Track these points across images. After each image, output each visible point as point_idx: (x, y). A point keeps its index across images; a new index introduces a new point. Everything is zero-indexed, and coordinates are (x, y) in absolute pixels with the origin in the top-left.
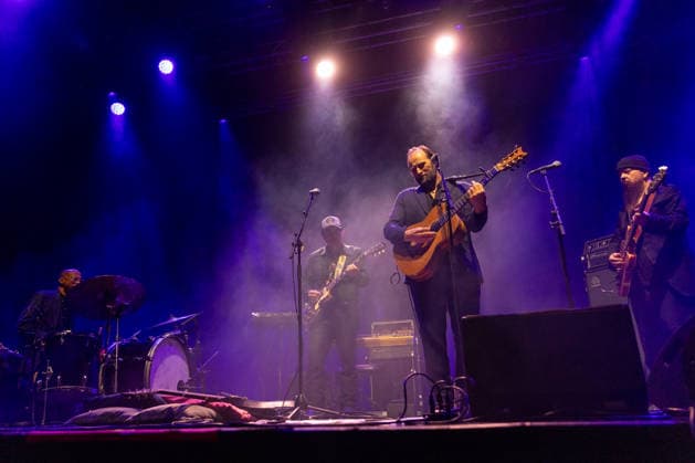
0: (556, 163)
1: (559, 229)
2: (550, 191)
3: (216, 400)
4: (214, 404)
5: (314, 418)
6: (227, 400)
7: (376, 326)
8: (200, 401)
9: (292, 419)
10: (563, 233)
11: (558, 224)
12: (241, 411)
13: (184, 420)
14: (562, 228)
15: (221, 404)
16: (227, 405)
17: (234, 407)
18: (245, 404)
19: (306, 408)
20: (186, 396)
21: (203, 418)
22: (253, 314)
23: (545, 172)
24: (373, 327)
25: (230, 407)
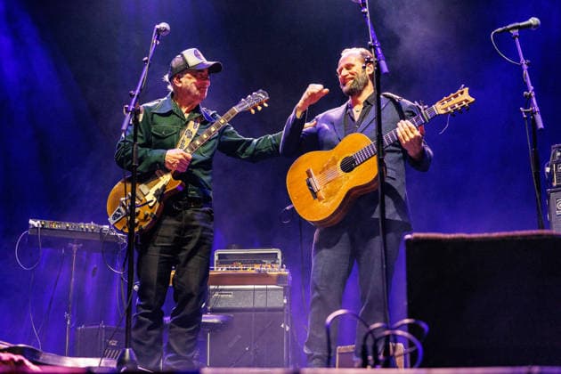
0: (534, 21)
1: (534, 121)
2: (524, 63)
7: (221, 256)
10: (541, 125)
11: (533, 113)
14: (538, 117)
16: (17, 358)
17: (27, 362)
22: (31, 222)
23: (515, 32)
24: (216, 258)
25: (21, 362)
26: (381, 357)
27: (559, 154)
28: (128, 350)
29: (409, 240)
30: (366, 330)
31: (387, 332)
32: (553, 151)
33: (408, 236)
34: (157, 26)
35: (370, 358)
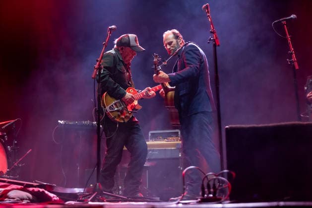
1: (294, 65)
2: (289, 37)
3: (32, 186)
4: (31, 189)
5: (107, 201)
6: (41, 186)
7: (152, 134)
8: (19, 187)
9: (92, 201)
10: (297, 68)
11: (293, 62)
12: (52, 195)
13: (7, 201)
14: (296, 64)
15: (36, 189)
16: (41, 190)
17: (46, 192)
18: (55, 190)
19: (102, 194)
20: (9, 182)
21: (22, 199)
22: (59, 121)
23: (284, 22)
24: (150, 135)
25: (43, 192)
26: (212, 190)
27: (311, 80)
28: (98, 184)
29: (227, 128)
30: (205, 176)
31: (215, 177)
32: (308, 79)
33: (227, 127)
34: (110, 27)
35: (206, 190)
